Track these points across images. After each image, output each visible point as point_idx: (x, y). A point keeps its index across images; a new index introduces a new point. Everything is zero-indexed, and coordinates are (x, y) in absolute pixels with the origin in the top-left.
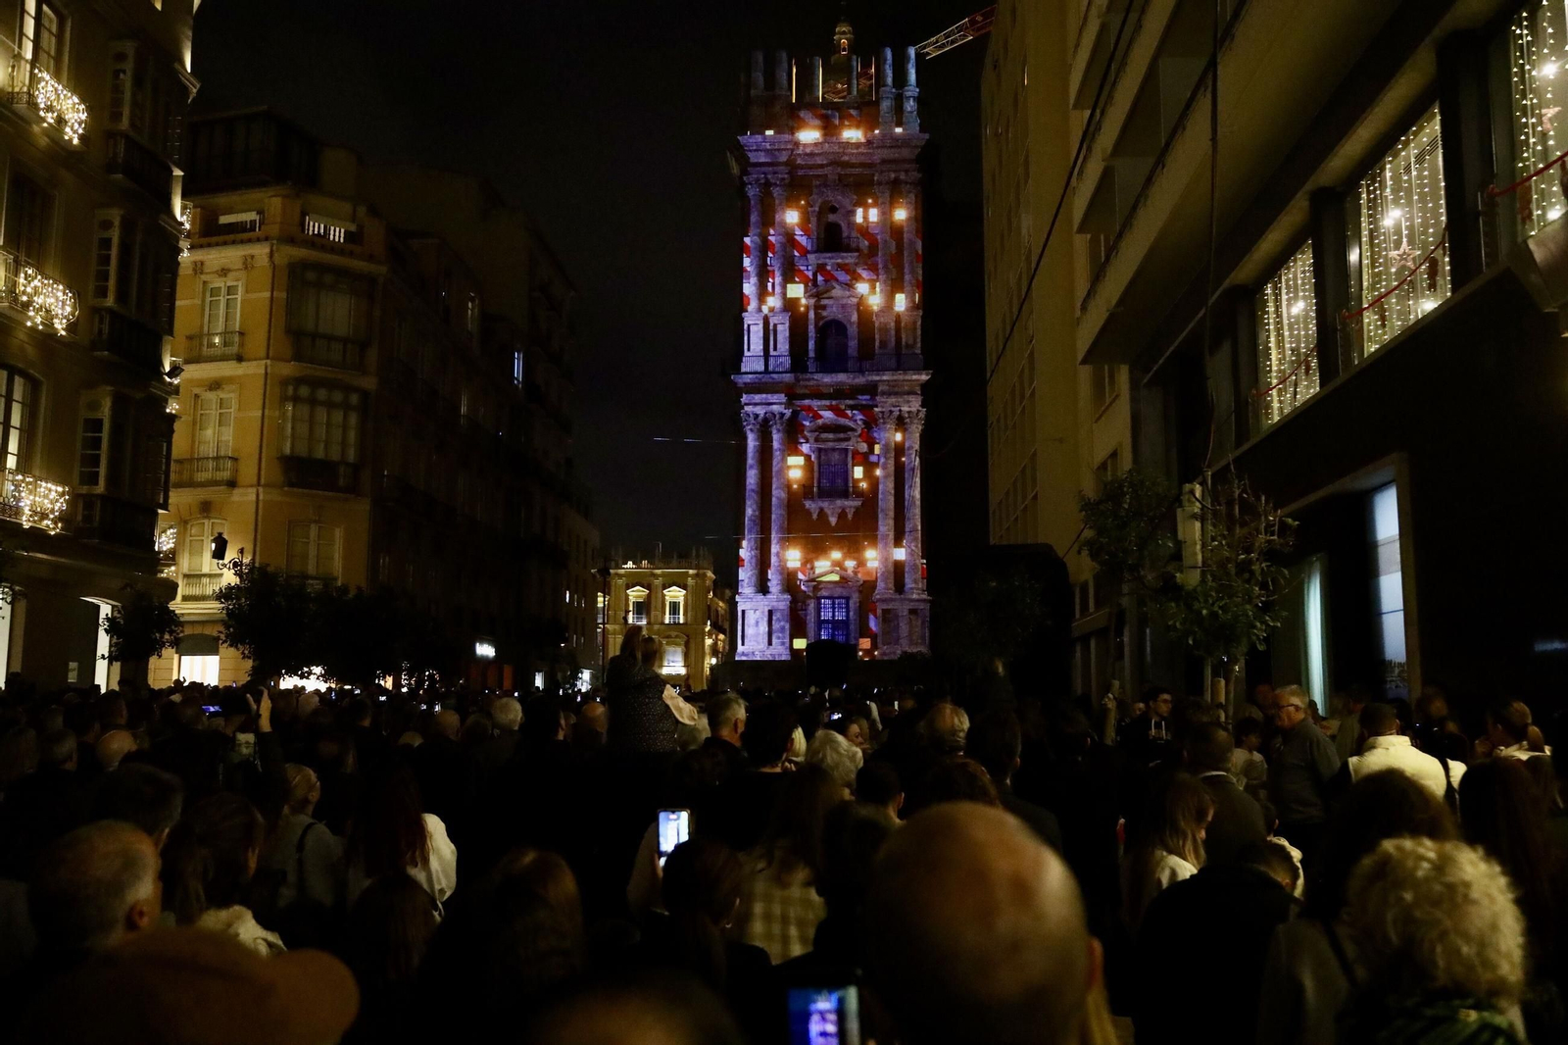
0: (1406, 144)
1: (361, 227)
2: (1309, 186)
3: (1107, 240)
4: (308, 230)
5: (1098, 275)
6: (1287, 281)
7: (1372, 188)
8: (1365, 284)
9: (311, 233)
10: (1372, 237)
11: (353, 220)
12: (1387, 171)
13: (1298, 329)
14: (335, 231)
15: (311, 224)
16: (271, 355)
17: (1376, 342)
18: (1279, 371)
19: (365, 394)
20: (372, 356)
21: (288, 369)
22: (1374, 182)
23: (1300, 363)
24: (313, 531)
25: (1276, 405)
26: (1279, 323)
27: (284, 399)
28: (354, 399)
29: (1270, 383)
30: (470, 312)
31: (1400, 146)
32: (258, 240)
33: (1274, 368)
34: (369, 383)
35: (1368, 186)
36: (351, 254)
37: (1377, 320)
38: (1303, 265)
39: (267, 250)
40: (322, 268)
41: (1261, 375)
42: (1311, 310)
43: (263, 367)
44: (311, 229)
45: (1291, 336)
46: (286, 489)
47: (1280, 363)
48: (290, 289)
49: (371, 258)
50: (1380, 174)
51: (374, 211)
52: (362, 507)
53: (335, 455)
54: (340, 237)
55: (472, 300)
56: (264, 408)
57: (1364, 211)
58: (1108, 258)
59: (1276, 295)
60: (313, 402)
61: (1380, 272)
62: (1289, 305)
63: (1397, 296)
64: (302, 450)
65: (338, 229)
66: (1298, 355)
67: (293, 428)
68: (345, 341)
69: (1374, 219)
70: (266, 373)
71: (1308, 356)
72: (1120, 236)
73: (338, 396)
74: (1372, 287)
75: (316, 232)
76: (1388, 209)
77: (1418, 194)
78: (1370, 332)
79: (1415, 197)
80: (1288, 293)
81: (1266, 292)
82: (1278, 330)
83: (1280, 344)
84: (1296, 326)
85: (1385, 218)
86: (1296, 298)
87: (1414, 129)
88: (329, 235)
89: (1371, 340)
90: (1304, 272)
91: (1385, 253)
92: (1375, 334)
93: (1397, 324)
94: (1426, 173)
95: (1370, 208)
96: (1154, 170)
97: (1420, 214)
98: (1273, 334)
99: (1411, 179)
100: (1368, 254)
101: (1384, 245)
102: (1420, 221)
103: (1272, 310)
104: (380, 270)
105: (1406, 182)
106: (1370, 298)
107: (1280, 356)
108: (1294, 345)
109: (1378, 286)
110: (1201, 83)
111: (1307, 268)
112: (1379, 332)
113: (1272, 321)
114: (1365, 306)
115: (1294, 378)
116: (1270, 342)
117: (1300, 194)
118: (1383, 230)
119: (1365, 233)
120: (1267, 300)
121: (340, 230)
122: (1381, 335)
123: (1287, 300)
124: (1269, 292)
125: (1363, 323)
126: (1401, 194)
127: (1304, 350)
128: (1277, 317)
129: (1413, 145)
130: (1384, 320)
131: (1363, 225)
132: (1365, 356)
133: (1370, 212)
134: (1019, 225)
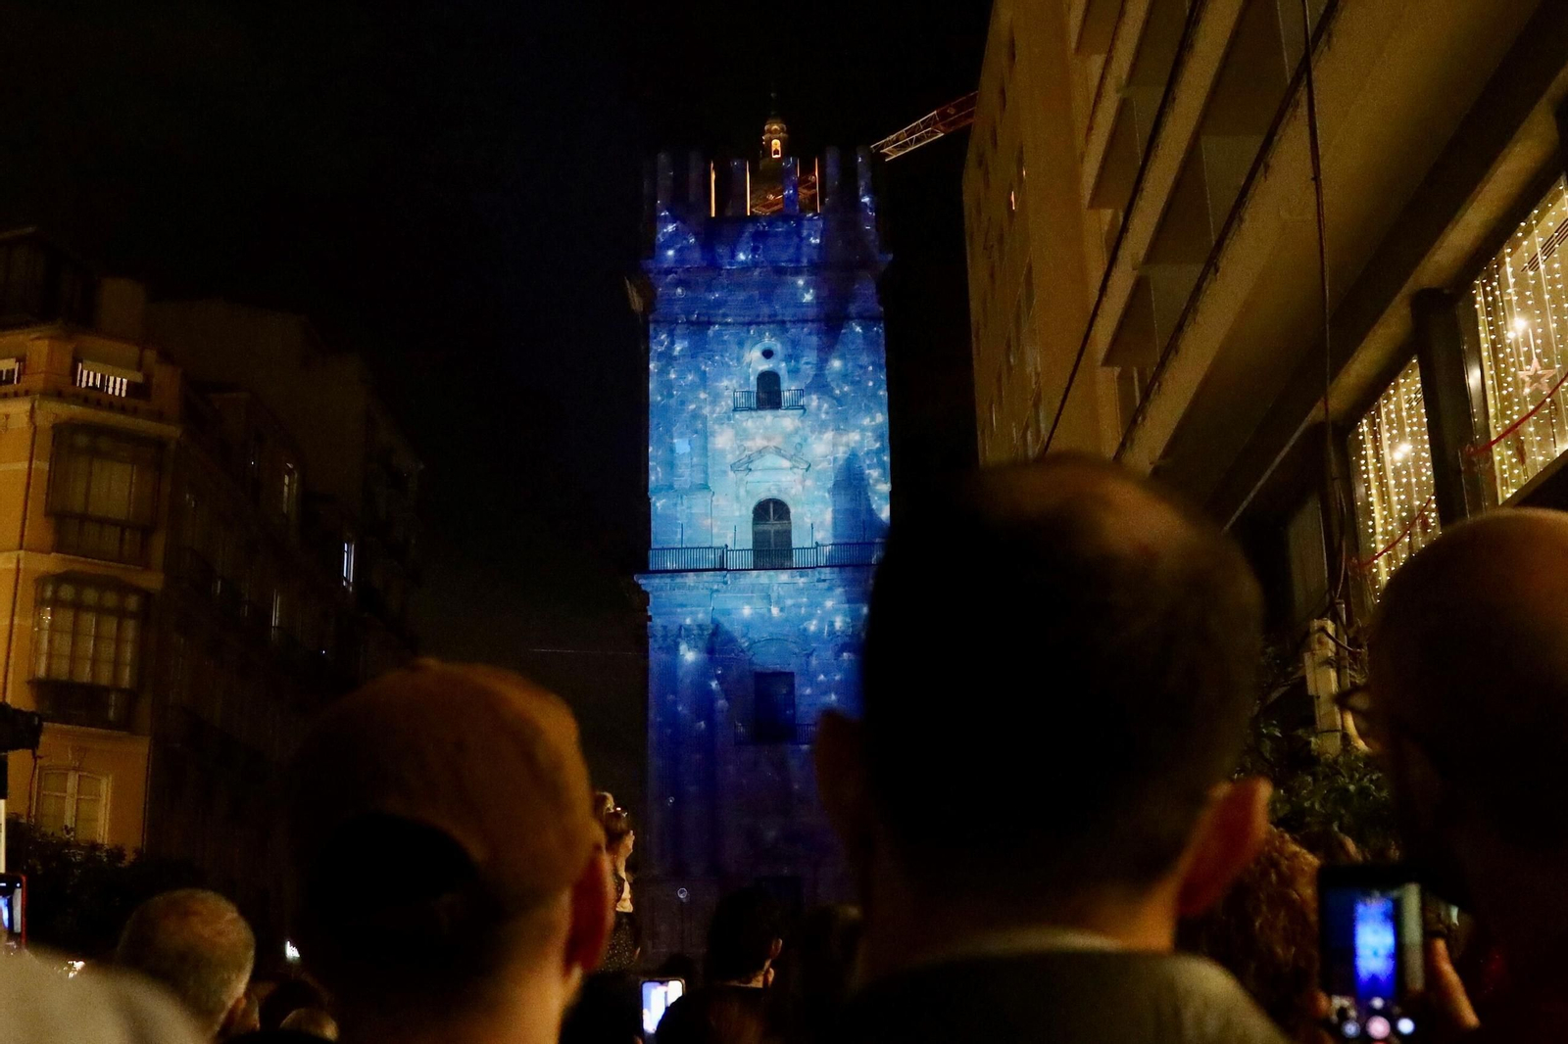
0: (1528, 232)
1: (148, 377)
2: (1409, 287)
3: (1141, 374)
4: (81, 381)
5: (1132, 420)
6: (1388, 413)
7: (1488, 289)
8: (1492, 411)
9: (84, 385)
10: (1495, 351)
11: (140, 366)
12: (1508, 265)
13: (1408, 475)
14: (115, 382)
15: (85, 373)
16: (25, 545)
17: (1513, 485)
18: (1385, 532)
19: (146, 596)
20: (159, 543)
21: (49, 563)
22: (1490, 279)
23: (1413, 521)
24: (72, 781)
26: (1380, 471)
27: (40, 603)
28: (132, 603)
29: (1374, 550)
30: (286, 489)
31: (1520, 235)
32: (16, 395)
33: (1379, 529)
34: (153, 581)
35: (1484, 286)
36: (136, 412)
37: (1511, 457)
38: (1408, 392)
39: (28, 407)
40: (97, 430)
41: (1362, 539)
42: (1424, 450)
43: (15, 561)
44: (85, 379)
45: (1398, 485)
47: (1386, 522)
48: (55, 459)
49: (159, 416)
50: (1498, 269)
51: (165, 357)
52: (138, 751)
53: (105, 678)
54: (121, 389)
55: (290, 473)
56: (13, 615)
57: (1482, 318)
58: (1146, 395)
59: (1374, 434)
60: (78, 606)
61: (1509, 394)
62: (1392, 447)
63: (1536, 424)
64: (62, 669)
65: (118, 380)
66: (1410, 510)
67: (50, 641)
68: (122, 526)
69: (1497, 330)
70: (18, 570)
71: (1424, 509)
72: (1162, 365)
73: (111, 599)
74: (1502, 414)
75: (90, 384)
76: (1512, 315)
77: (1549, 292)
78: (1503, 472)
79: (1547, 297)
80: (1389, 431)
81: (1361, 430)
82: (1381, 479)
83: (1384, 496)
84: (1404, 472)
85: (1509, 327)
86: (1402, 435)
87: (1536, 212)
88: (108, 387)
89: (1505, 482)
90: (1409, 401)
91: (1513, 370)
92: (1511, 474)
93: (1538, 459)
94: (1556, 266)
95: (1488, 314)
96: (1203, 278)
97: (1555, 318)
98: (1374, 485)
99: (1540, 274)
100: (1492, 372)
101: (1512, 360)
102: (1555, 325)
103: (1370, 452)
104: (172, 431)
105: (1532, 278)
106: (1499, 429)
107: (1385, 513)
108: (1403, 497)
109: (1509, 412)
110: (1261, 161)
111: (1413, 396)
112: (1516, 471)
113: (1370, 467)
114: (1493, 438)
115: (1407, 540)
116: (1371, 495)
117: (1398, 298)
118: (1508, 341)
119: (1486, 345)
120: (1363, 440)
121: (121, 381)
122: (1519, 474)
123: (1389, 439)
124: (1366, 429)
125: (1493, 463)
126: (1528, 293)
127: (1418, 503)
128: (1378, 461)
129: (1537, 231)
130: (1521, 454)
131: (1482, 335)
132: (1500, 502)
133: (1490, 319)
134: (1021, 362)
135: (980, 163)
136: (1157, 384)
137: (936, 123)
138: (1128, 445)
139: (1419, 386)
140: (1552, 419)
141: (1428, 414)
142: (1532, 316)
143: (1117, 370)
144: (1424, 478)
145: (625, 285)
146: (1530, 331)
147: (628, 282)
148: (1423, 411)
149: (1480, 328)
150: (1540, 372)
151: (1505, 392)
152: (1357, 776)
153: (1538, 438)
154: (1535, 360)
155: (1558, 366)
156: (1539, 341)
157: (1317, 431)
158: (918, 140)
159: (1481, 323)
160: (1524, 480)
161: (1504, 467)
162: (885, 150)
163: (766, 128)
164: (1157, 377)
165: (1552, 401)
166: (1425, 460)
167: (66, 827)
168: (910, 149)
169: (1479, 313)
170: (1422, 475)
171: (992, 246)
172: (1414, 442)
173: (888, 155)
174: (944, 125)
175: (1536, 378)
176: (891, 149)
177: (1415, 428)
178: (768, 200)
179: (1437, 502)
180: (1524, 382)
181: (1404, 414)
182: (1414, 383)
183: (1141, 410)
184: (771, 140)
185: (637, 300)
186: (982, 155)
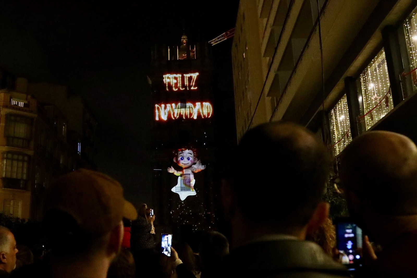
0: (374, 62)
1: (29, 102)
2: (344, 77)
3: (277, 99)
4: (12, 103)
5: (274, 110)
6: (339, 108)
7: (364, 76)
8: (365, 107)
9: (13, 104)
10: (366, 92)
11: (26, 99)
12: (369, 70)
13: (344, 124)
15: (13, 101)
17: (370, 126)
18: (338, 138)
19: (29, 156)
20: (32, 143)
21: (5, 149)
22: (365, 74)
23: (345, 135)
24: (12, 203)
25: (337, 149)
26: (337, 122)
27: (3, 159)
28: (26, 158)
29: (335, 142)
30: (63, 129)
31: (372, 63)
33: (336, 137)
34: (31, 153)
35: (363, 76)
36: (26, 111)
37: (369, 119)
38: (344, 103)
40: (16, 116)
41: (332, 140)
42: (348, 117)
44: (13, 103)
45: (341, 126)
46: (3, 188)
47: (338, 135)
48: (6, 123)
49: (31, 112)
50: (366, 71)
51: (33, 97)
52: (28, 195)
53: (19, 177)
54: (22, 105)
55: (64, 125)
57: (362, 84)
58: (278, 104)
59: (335, 113)
60: (12, 159)
62: (339, 116)
63: (376, 110)
64: (9, 175)
65: (21, 103)
66: (344, 132)
67: (6, 168)
68: (23, 139)
69: (366, 87)
71: (347, 132)
72: (282, 96)
73: (21, 157)
74: (367, 108)
75: (14, 104)
76: (370, 83)
77: (379, 77)
78: (367, 122)
79: (379, 78)
80: (339, 112)
81: (332, 112)
82: (337, 124)
83: (337, 129)
84: (343, 123)
85: (369, 86)
86: (342, 114)
87: (376, 57)
88: (19, 105)
89: (368, 125)
90: (344, 105)
91: (370, 97)
92: (369, 123)
93: (376, 119)
94: (381, 70)
95: (364, 83)
96: (292, 74)
97: (381, 84)
98: (335, 126)
99: (377, 73)
100: (365, 97)
101: (370, 94)
102: (381, 85)
103: (334, 118)
104: (35, 116)
105: (375, 74)
106: (366, 112)
107: (338, 133)
108: (342, 129)
109: (369, 108)
110: (307, 45)
111: (345, 104)
112: (371, 122)
113: (334, 122)
114: (365, 114)
115: (343, 140)
116: (334, 129)
117: (341, 79)
118: (369, 90)
119: (363, 91)
120: (332, 115)
121: (22, 103)
122: (371, 123)
123: (339, 114)
124: (333, 112)
125: (365, 120)
126: (374, 77)
127: (346, 130)
128: (336, 120)
129: (376, 62)
130: (372, 118)
131: (362, 88)
132: (367, 130)
133: (364, 84)
134: (247, 96)
135: (236, 46)
136: (280, 101)
137: (225, 36)
138: (273, 116)
139: (346, 101)
140: (380, 109)
141: (348, 108)
142: (375, 83)
143: (271, 97)
144: (348, 124)
145: (147, 77)
146: (374, 87)
147: (148, 77)
148: (347, 107)
149: (362, 86)
150: (377, 97)
151: (368, 102)
152: (331, 199)
153: (376, 114)
154: (376, 94)
155: (381, 96)
156: (377, 90)
157: (321, 112)
158: (220, 40)
159: (362, 85)
160: (373, 125)
161: (368, 121)
162: (212, 43)
163: (182, 38)
164: (280, 99)
165: (380, 105)
166: (348, 120)
167: (11, 214)
168: (218, 43)
169: (362, 82)
170: (347, 123)
171: (239, 67)
172: (345, 115)
173: (213, 44)
174: (227, 36)
175: (376, 99)
176: (214, 42)
177: (345, 112)
178: (183, 56)
179: (351, 130)
180: (373, 100)
181: (343, 108)
182: (345, 100)
183: (276, 108)
184: (183, 41)
185: (150, 81)
186: (236, 44)
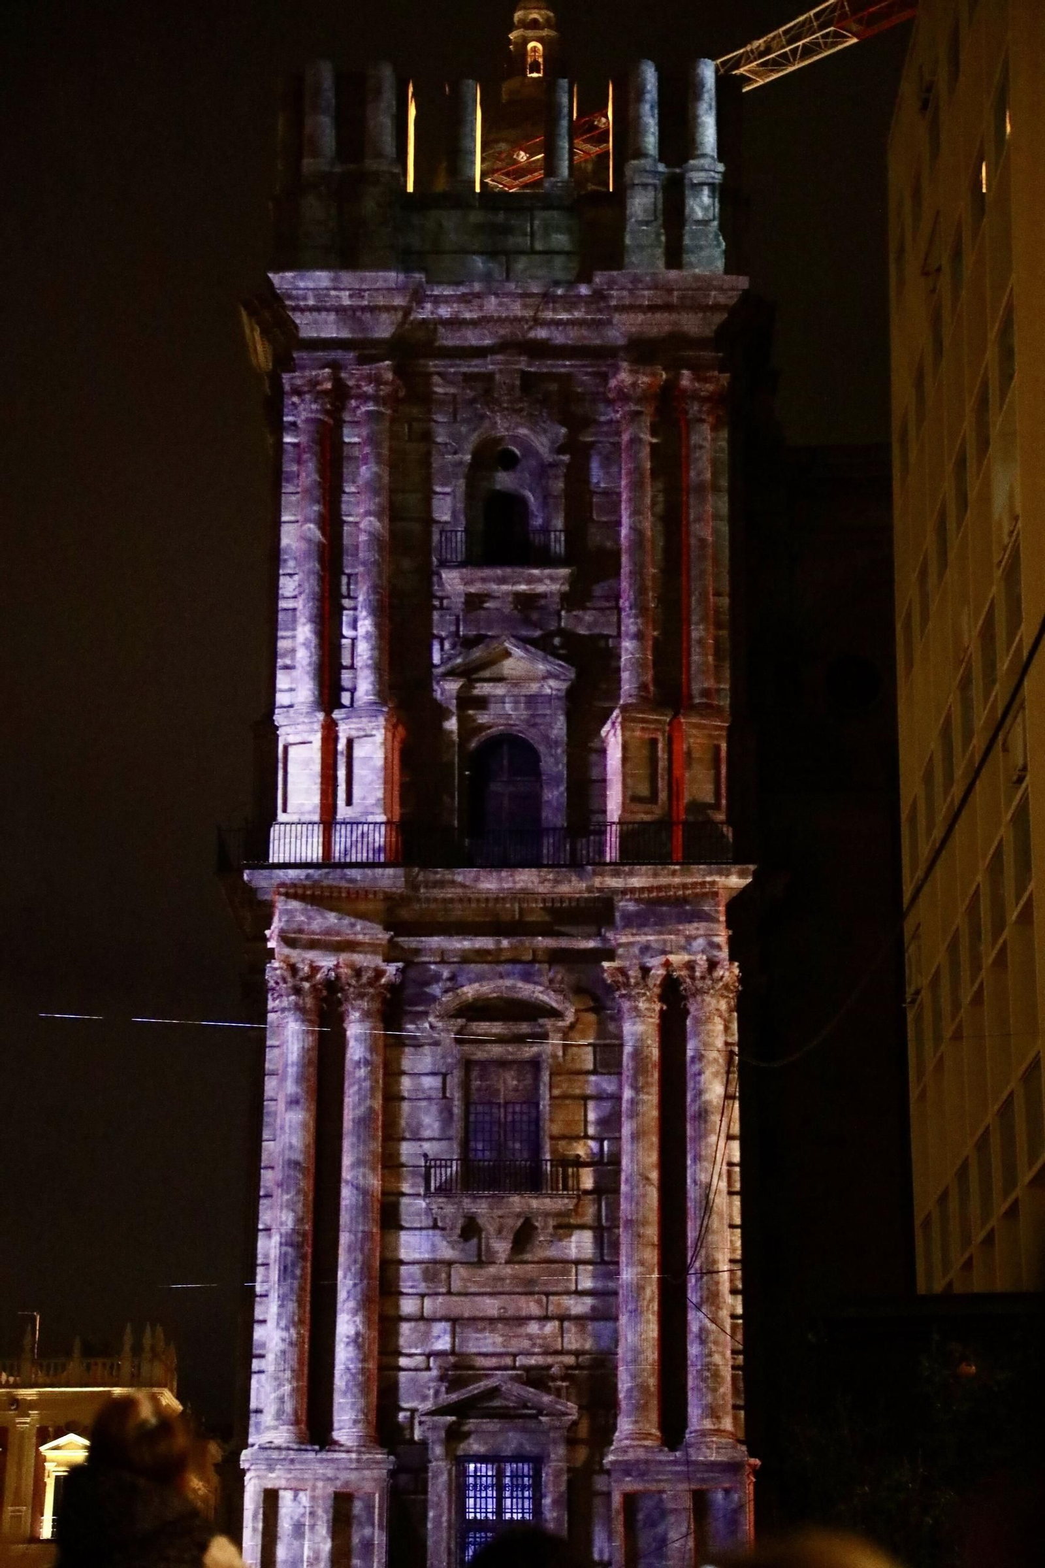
134: (986, 499)
135: (925, 106)
137: (843, 17)
145: (238, 321)
147: (244, 313)
158: (808, 51)
162: (741, 71)
163: (518, 15)
168: (791, 69)
171: (939, 270)
173: (748, 80)
174: (859, 22)
178: (516, 162)
184: (526, 41)
185: (259, 348)
186: (929, 89)
